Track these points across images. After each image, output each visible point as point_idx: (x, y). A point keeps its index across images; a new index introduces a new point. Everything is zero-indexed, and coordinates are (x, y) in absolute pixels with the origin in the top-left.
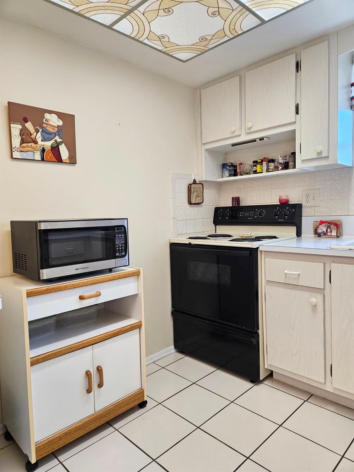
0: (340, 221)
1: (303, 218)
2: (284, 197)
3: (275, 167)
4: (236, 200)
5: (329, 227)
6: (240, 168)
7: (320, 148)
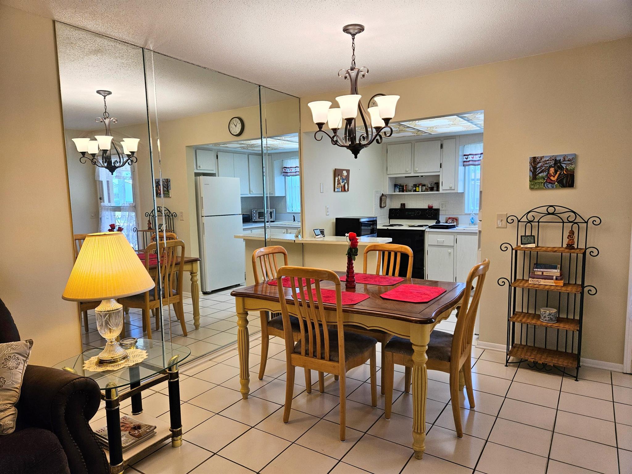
0: (458, 217)
1: (440, 216)
2: (431, 205)
3: (426, 189)
4: (403, 205)
5: (453, 220)
6: (406, 188)
7: (451, 185)
